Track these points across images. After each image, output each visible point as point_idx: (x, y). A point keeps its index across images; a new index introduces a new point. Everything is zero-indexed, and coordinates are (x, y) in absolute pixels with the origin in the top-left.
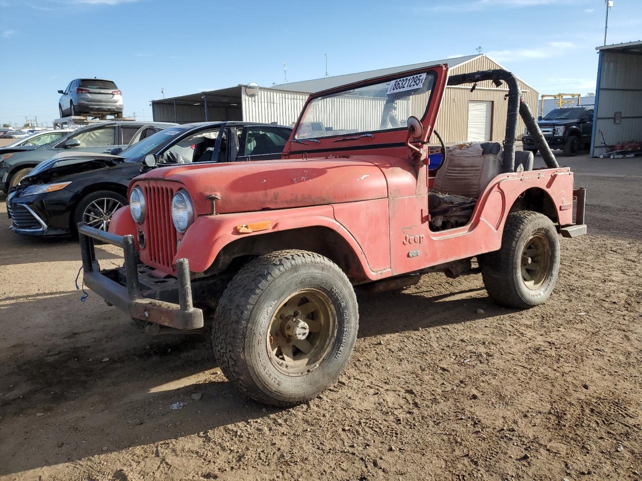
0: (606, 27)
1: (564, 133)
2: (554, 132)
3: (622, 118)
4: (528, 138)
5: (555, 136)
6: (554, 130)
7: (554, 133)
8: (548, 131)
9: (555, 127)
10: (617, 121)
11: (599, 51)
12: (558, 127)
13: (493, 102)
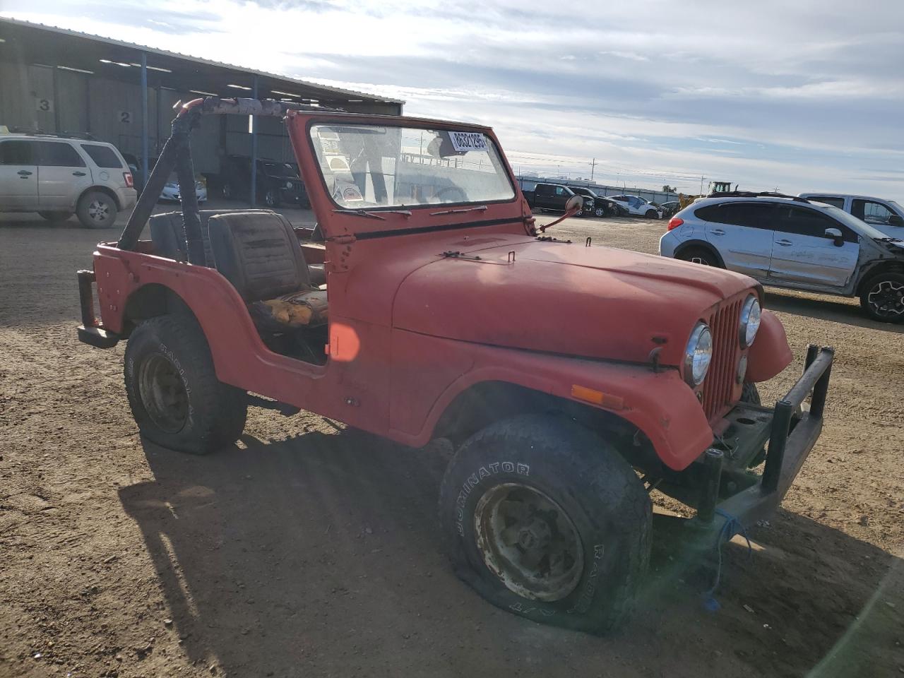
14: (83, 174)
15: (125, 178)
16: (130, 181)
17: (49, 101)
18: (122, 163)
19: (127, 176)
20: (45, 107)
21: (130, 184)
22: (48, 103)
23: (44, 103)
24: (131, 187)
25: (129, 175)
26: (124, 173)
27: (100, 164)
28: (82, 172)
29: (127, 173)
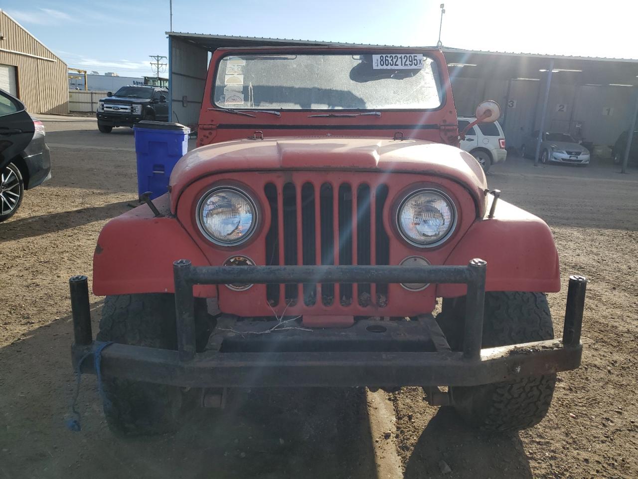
0: (171, 15)
1: (142, 111)
2: (132, 109)
3: (188, 102)
4: (104, 114)
5: (134, 114)
6: (132, 108)
7: (132, 111)
8: (126, 109)
9: (133, 105)
10: (185, 105)
11: (168, 36)
12: (136, 105)
13: (16, 68)
14: (473, 140)
15: (500, 143)
16: (503, 144)
17: (514, 101)
18: (500, 133)
19: (501, 141)
20: (511, 105)
21: (502, 146)
22: (513, 102)
23: (511, 103)
24: (503, 148)
25: (503, 141)
26: (499, 140)
27: (485, 133)
28: (472, 138)
29: (502, 139)
